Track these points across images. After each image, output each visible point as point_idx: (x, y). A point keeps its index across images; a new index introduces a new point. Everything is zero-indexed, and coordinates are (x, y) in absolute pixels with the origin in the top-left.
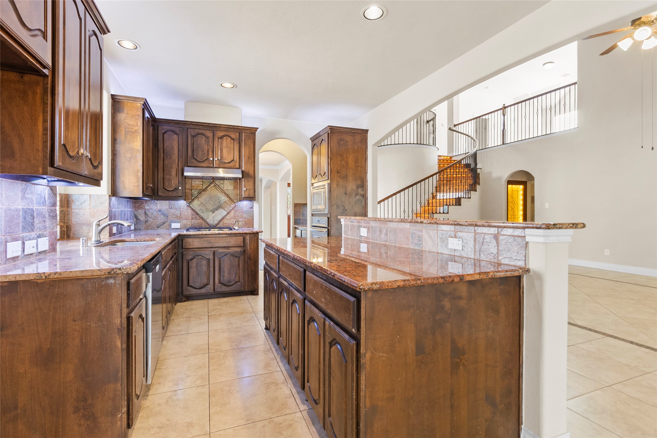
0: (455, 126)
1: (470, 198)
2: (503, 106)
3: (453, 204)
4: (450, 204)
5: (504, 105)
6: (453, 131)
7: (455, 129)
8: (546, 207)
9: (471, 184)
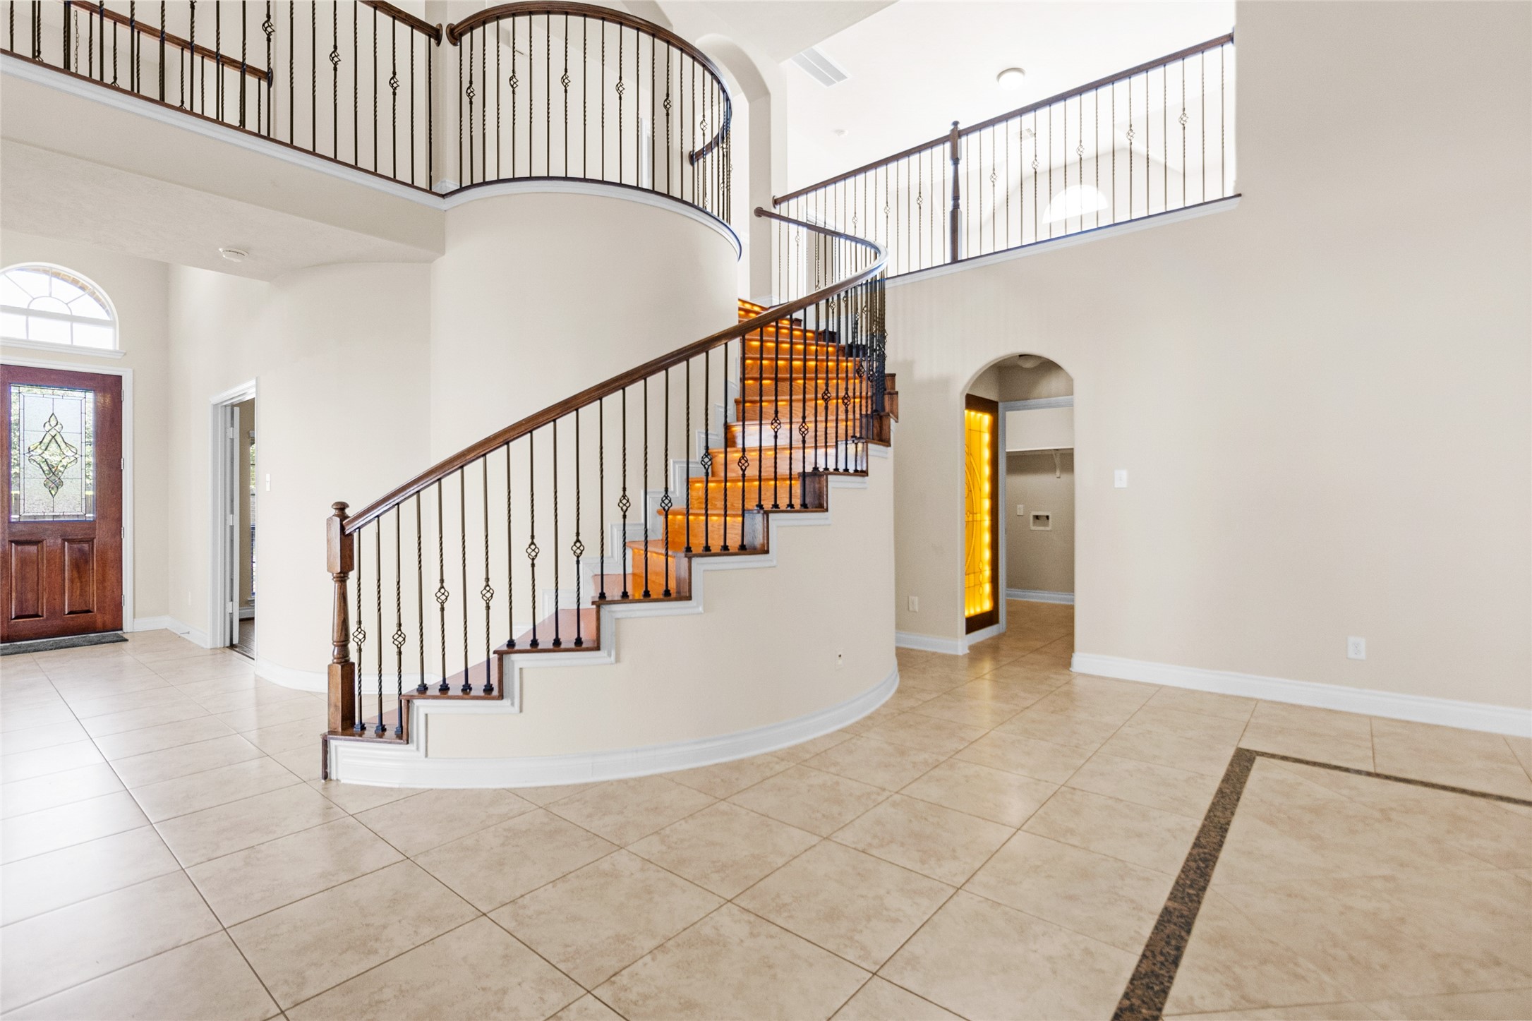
0: (776, 202)
1: (864, 473)
2: (952, 127)
3: (791, 505)
4: (776, 506)
5: (956, 124)
6: (769, 218)
7: (776, 211)
8: (1118, 484)
9: (869, 412)
